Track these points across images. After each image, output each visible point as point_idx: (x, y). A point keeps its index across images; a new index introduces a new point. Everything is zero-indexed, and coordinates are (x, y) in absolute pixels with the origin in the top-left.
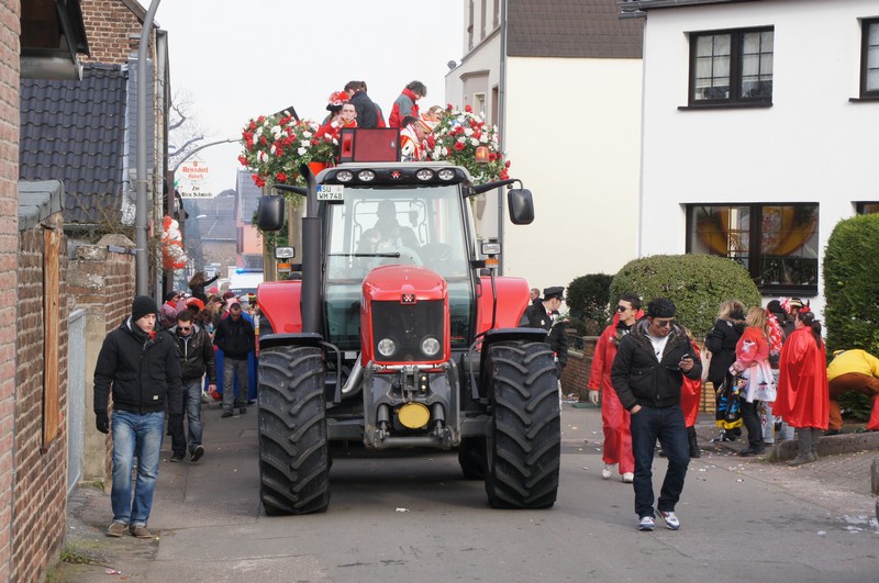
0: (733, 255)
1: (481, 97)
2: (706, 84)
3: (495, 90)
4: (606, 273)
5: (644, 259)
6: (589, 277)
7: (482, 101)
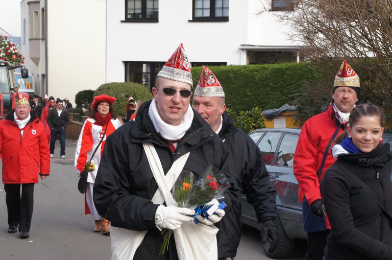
0: (144, 83)
1: (37, 13)
2: (132, 12)
3: (43, 10)
4: (92, 90)
5: (108, 84)
6: (85, 91)
7: (37, 14)
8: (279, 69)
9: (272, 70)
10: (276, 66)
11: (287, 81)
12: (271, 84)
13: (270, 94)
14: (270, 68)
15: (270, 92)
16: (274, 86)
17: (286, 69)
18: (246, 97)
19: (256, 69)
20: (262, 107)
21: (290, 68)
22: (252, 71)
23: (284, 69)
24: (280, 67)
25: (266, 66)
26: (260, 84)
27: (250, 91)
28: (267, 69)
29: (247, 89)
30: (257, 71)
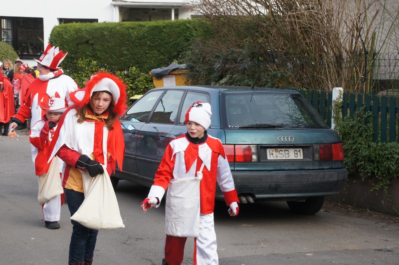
0: (5, 40)
8: (157, 27)
9: (149, 27)
10: (153, 23)
11: (165, 40)
12: (148, 43)
13: (147, 53)
14: (147, 26)
15: (147, 51)
16: (152, 44)
17: (164, 26)
18: (122, 57)
19: (132, 26)
20: (139, 67)
21: (167, 25)
22: (128, 28)
23: (162, 26)
24: (157, 25)
25: (142, 23)
26: (137, 43)
27: (127, 50)
28: (144, 27)
29: (123, 48)
30: (133, 29)
